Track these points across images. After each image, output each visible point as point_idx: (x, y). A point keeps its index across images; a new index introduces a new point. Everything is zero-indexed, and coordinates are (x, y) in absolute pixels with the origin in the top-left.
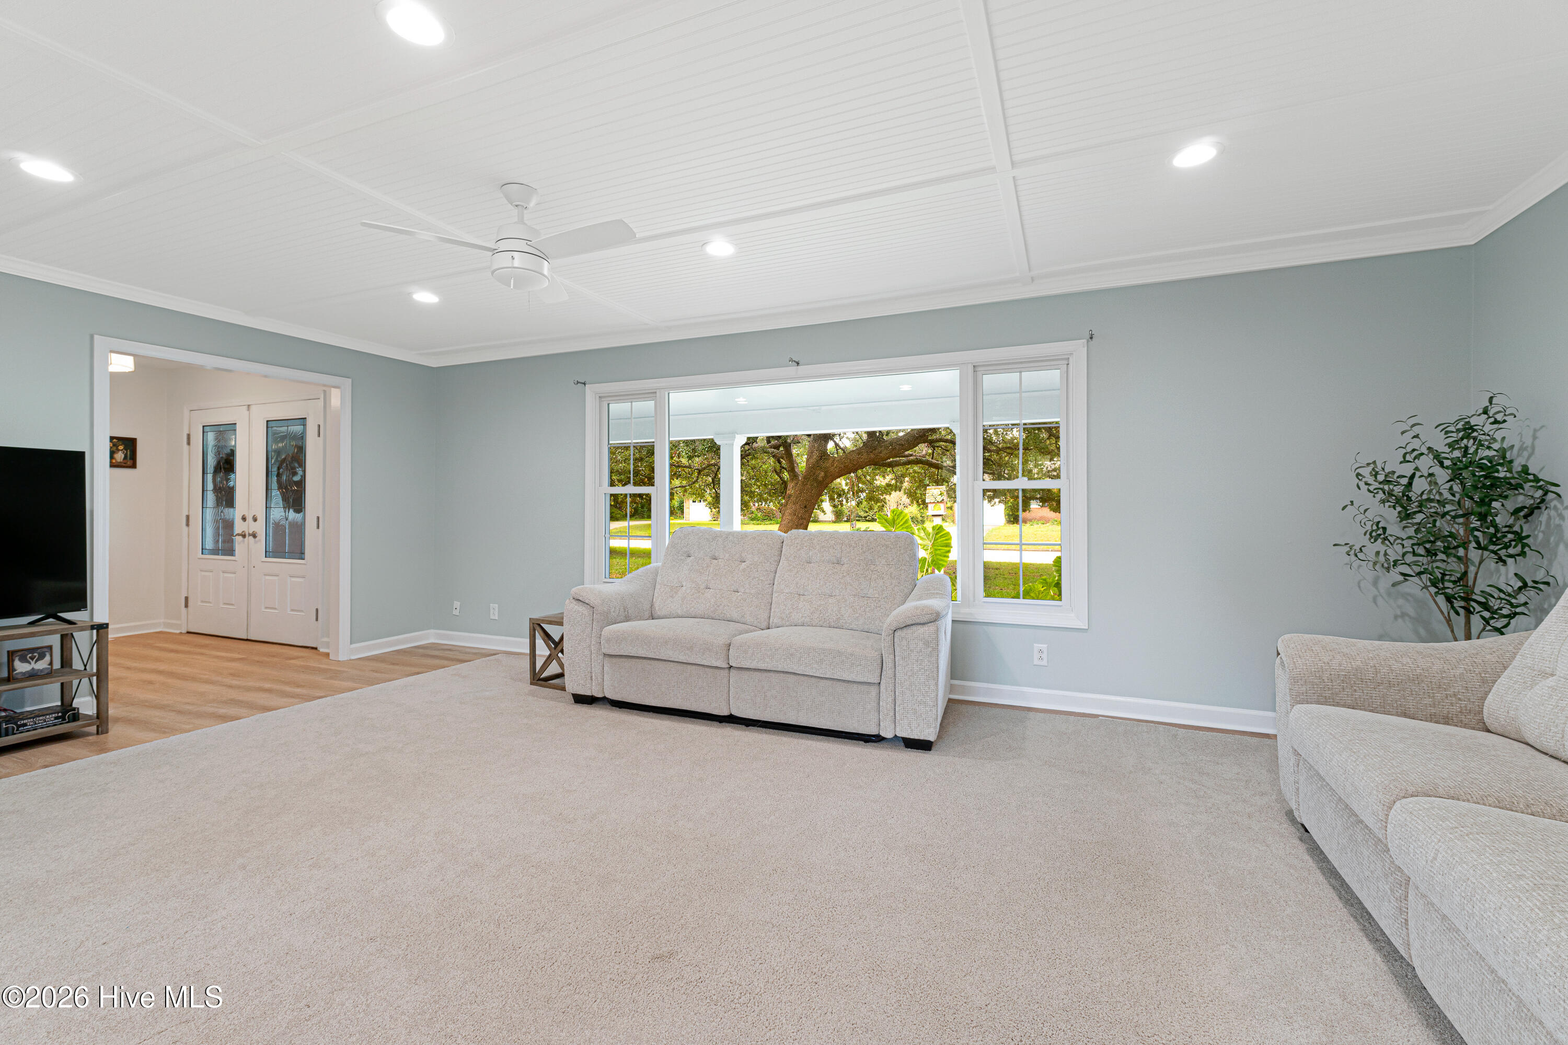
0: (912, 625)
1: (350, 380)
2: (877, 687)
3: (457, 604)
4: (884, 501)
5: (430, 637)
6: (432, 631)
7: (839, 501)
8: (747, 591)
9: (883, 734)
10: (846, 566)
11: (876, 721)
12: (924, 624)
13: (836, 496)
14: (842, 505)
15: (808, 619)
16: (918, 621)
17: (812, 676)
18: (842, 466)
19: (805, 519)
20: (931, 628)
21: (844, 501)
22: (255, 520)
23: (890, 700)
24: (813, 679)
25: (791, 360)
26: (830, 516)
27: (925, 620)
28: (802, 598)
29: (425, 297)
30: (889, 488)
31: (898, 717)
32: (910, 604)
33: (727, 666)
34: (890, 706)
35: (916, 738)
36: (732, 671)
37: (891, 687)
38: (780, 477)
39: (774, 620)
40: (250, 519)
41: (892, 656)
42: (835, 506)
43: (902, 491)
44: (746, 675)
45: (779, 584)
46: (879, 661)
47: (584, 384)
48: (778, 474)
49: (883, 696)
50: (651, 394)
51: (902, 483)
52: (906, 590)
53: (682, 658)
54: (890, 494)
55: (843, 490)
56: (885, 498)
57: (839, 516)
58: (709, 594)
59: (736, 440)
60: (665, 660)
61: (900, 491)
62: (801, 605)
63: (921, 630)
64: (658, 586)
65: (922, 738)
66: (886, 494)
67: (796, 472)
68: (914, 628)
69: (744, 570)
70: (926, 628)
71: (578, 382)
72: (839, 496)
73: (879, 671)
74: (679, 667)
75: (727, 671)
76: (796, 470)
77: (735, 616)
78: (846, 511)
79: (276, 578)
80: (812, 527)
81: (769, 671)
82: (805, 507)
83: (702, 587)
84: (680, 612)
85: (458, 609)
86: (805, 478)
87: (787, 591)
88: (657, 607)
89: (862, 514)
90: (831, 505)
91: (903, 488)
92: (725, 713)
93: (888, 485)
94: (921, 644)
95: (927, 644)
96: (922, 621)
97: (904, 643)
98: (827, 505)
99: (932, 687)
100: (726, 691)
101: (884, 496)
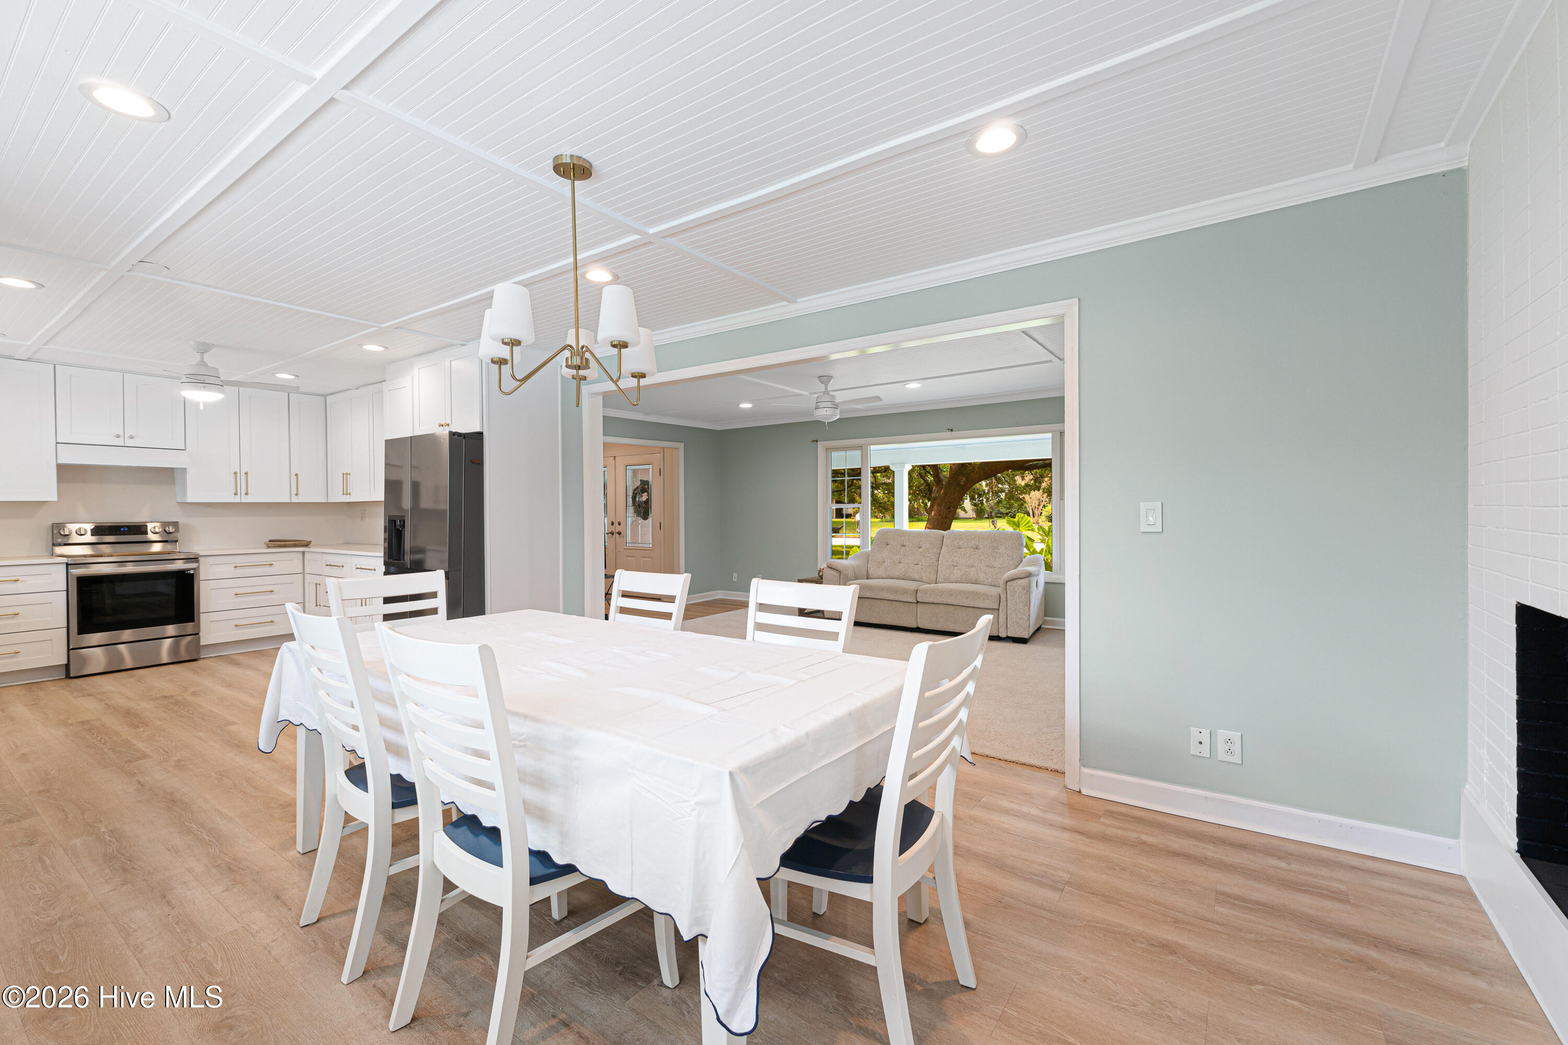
0: (1016, 579)
1: (683, 444)
2: (997, 611)
3: (735, 575)
4: (1023, 500)
5: (719, 595)
6: (720, 591)
7: (979, 501)
8: (923, 564)
9: (1000, 635)
10: (981, 550)
11: (997, 628)
12: (1022, 578)
13: (976, 496)
14: (982, 504)
15: (959, 579)
16: (1019, 577)
17: (962, 606)
18: (982, 472)
19: (949, 518)
20: (1026, 580)
21: (985, 500)
22: (619, 524)
23: (1005, 617)
24: (963, 608)
25: (948, 429)
26: (971, 513)
27: (1023, 576)
28: (955, 568)
29: (746, 406)
30: (1028, 488)
31: (1008, 627)
32: (1020, 568)
33: (916, 601)
34: (1004, 620)
35: (1018, 636)
36: (918, 604)
37: (1005, 611)
38: (924, 480)
39: (939, 579)
40: (616, 524)
41: (1006, 595)
42: (975, 505)
43: (1041, 491)
44: (926, 606)
45: (942, 560)
46: (998, 598)
47: (817, 441)
48: (922, 477)
49: (1001, 616)
50: (860, 447)
51: (1040, 483)
52: (1016, 564)
53: (891, 597)
54: (1029, 494)
55: (984, 491)
56: (1024, 498)
57: (980, 514)
58: (901, 566)
59: (906, 467)
60: (880, 599)
61: (1039, 490)
62: (955, 572)
63: (1021, 581)
64: (870, 562)
65: (1021, 637)
66: (1025, 494)
67: (939, 477)
68: (1017, 580)
69: (921, 552)
70: (1023, 580)
71: (814, 441)
72: (980, 496)
73: (999, 602)
74: (889, 602)
75: (916, 604)
76: (940, 476)
77: (917, 577)
78: (988, 509)
79: (633, 558)
80: (956, 526)
81: (940, 604)
82: (949, 508)
83: (896, 562)
84: (884, 576)
85: (736, 578)
86: (949, 483)
87: (947, 564)
88: (870, 573)
89: (1004, 510)
90: (972, 505)
91: (1042, 487)
92: (915, 626)
93: (1027, 485)
94: (1020, 589)
95: (1024, 588)
96: (1021, 576)
97: (1012, 588)
98: (967, 503)
99: (1027, 610)
100: (916, 614)
101: (1024, 495)
